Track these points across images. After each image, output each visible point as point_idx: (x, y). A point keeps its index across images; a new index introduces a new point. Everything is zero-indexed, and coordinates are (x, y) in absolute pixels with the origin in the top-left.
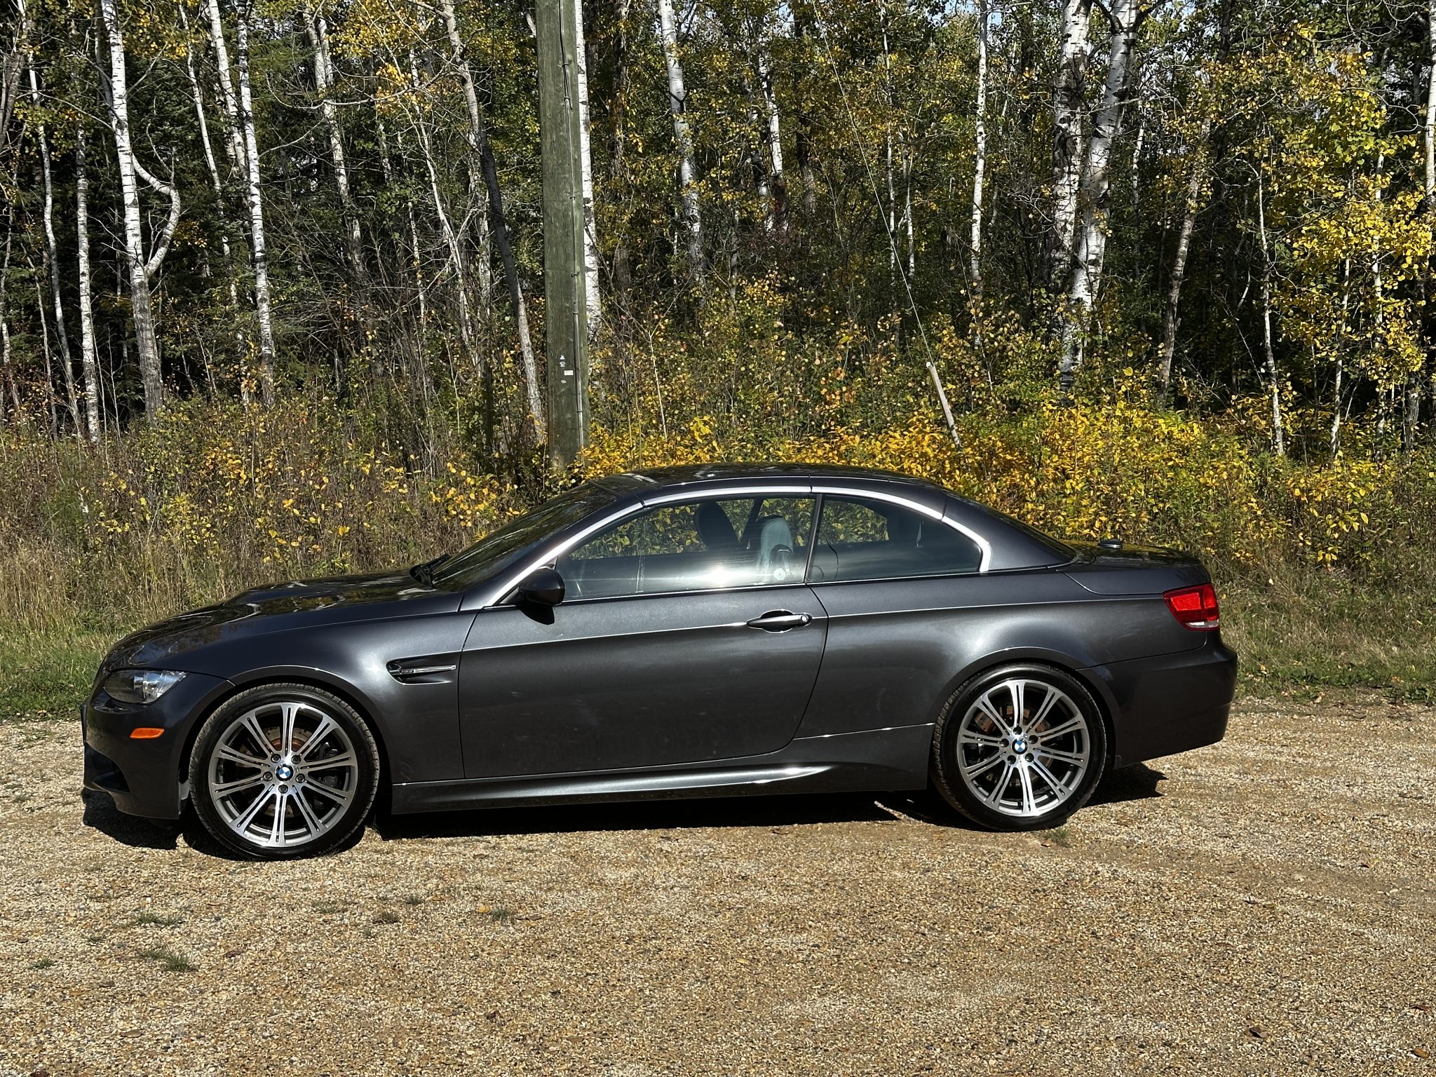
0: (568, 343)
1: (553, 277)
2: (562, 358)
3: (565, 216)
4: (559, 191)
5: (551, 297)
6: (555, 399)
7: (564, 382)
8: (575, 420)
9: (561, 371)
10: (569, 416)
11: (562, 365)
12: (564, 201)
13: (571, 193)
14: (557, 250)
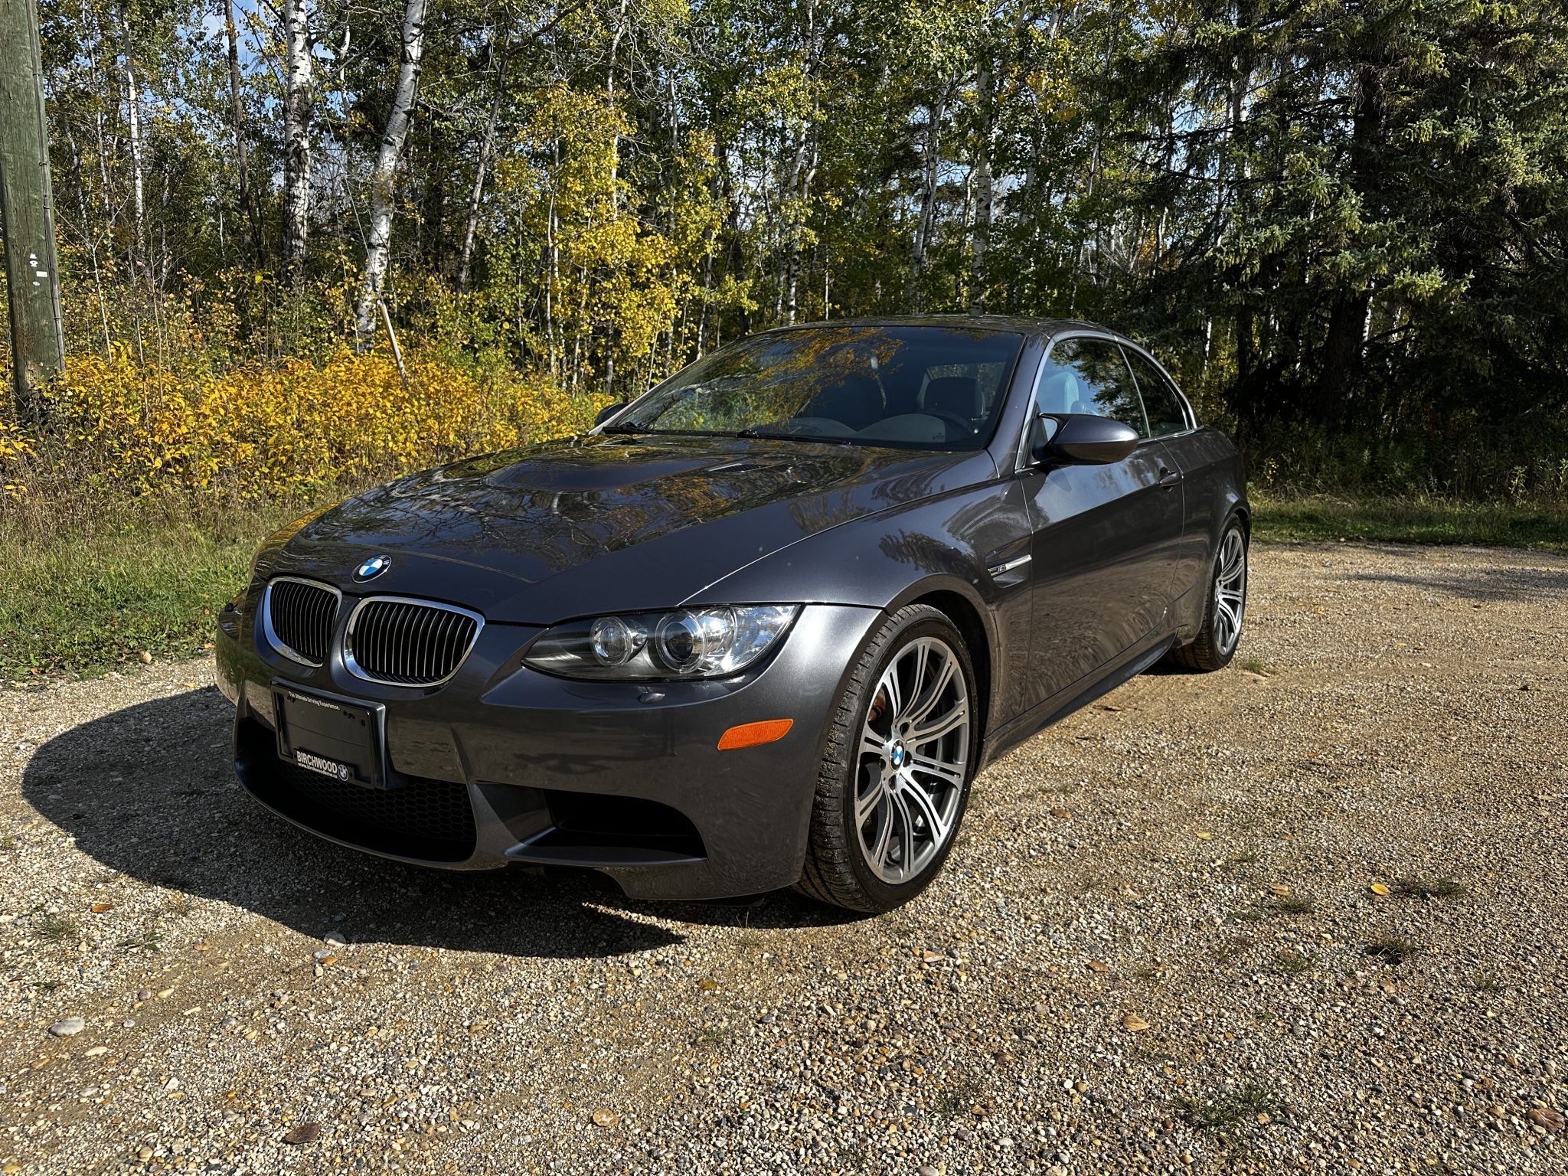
0: (40, 241)
1: (15, 162)
2: (33, 256)
3: (29, 95)
4: (19, 63)
5: (14, 185)
6: (26, 303)
7: (36, 284)
8: (52, 327)
9: (33, 271)
10: (44, 322)
11: (34, 264)
12: (26, 76)
13: (34, 69)
14: (20, 131)
